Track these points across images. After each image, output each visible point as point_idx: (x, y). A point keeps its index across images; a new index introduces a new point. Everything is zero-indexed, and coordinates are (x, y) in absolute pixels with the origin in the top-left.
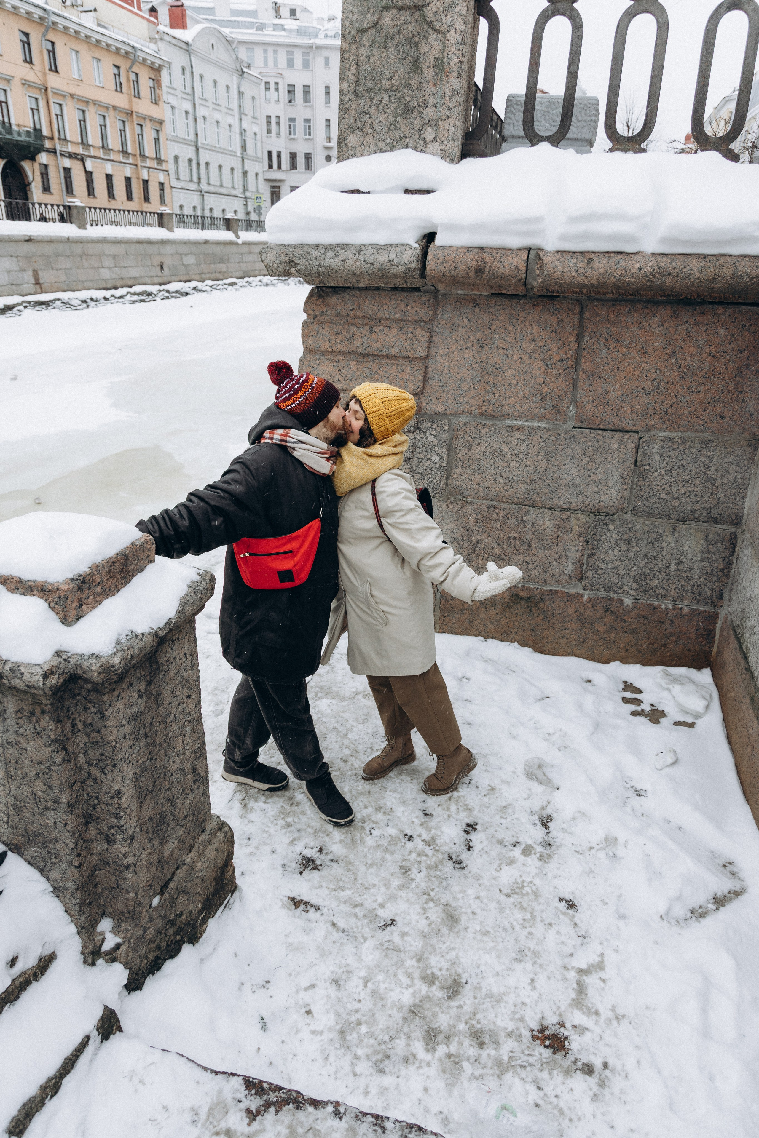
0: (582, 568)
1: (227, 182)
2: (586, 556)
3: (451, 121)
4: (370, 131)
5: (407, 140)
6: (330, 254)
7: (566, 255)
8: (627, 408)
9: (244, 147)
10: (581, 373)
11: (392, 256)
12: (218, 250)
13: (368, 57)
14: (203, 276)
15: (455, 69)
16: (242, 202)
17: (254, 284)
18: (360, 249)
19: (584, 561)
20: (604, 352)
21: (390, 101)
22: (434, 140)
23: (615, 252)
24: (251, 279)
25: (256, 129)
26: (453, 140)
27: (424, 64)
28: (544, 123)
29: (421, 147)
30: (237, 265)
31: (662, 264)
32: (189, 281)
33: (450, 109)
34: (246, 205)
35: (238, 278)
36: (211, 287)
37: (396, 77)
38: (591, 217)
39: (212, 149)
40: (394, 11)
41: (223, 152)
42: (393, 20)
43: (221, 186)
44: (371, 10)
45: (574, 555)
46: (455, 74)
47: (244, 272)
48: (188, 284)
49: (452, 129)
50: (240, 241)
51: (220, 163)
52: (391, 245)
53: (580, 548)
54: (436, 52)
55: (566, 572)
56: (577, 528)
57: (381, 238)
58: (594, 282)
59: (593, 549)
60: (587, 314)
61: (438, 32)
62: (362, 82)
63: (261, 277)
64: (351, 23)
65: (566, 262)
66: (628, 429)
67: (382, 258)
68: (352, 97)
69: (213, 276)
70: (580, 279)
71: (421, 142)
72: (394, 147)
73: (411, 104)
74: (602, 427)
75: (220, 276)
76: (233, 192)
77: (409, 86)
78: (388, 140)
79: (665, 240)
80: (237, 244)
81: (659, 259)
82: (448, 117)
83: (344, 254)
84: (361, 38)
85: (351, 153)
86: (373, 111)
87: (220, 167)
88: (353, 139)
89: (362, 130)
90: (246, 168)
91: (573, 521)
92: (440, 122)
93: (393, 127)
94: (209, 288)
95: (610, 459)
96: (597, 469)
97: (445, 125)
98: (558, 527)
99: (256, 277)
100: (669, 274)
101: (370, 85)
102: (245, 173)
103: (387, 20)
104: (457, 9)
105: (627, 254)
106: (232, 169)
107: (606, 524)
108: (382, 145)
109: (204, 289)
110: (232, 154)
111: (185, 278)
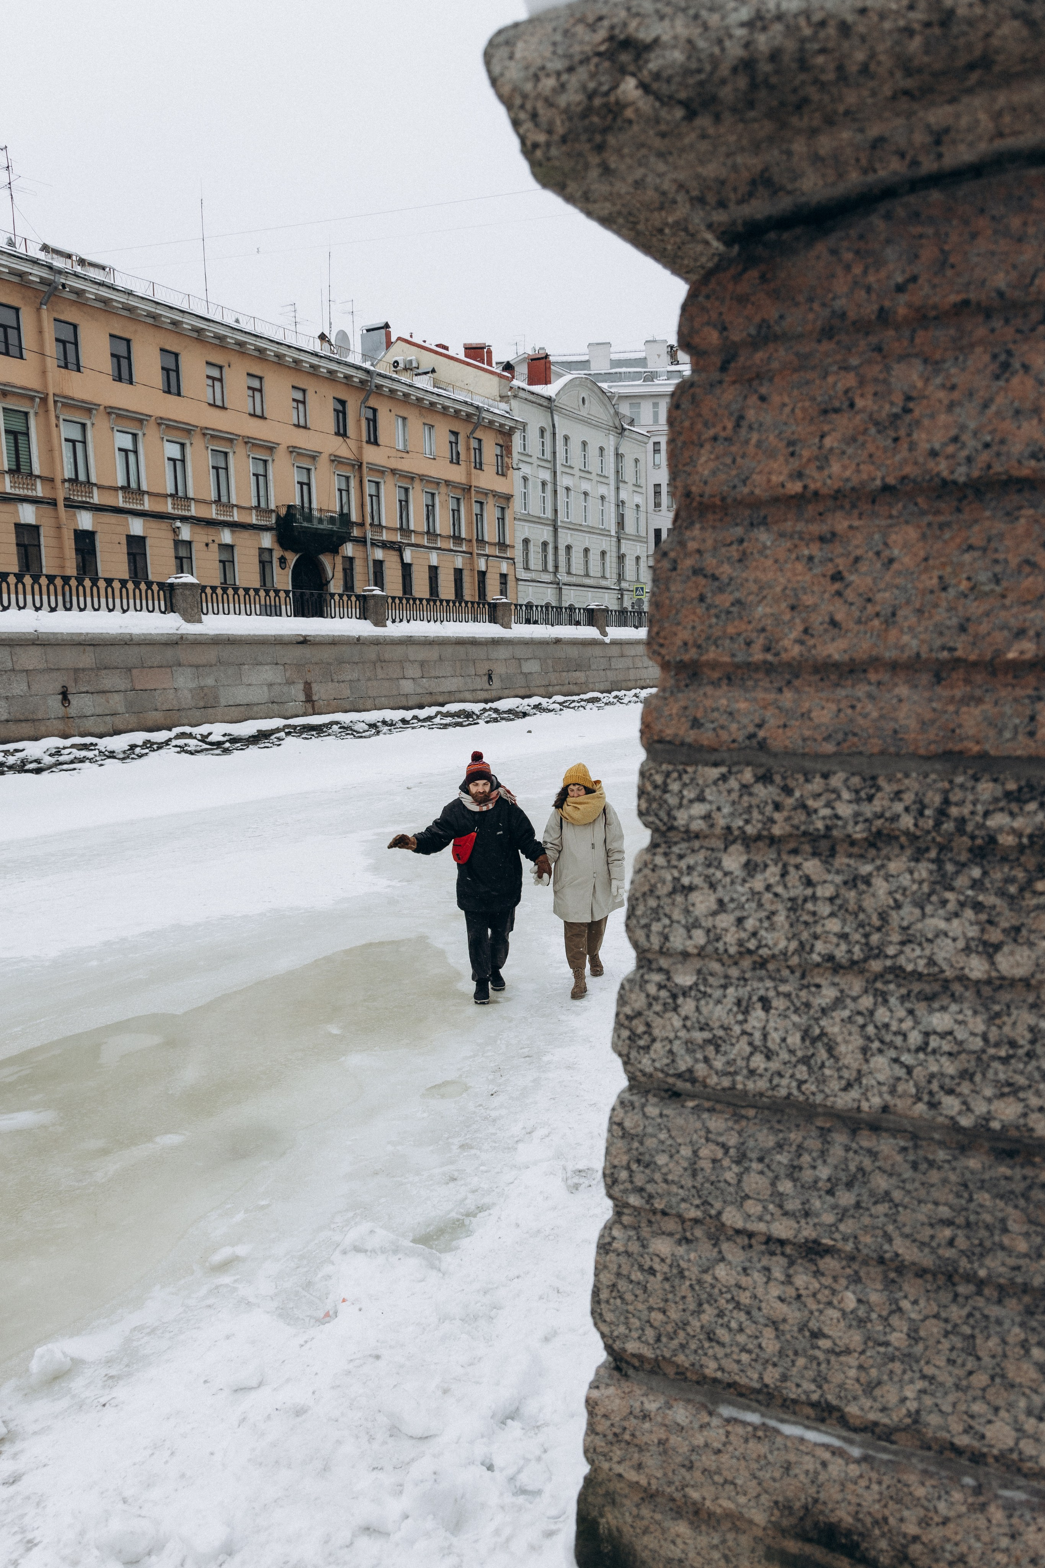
1: (595, 568)
9: (621, 524)
12: (573, 652)
16: (615, 595)
17: (626, 700)
24: (621, 693)
25: (638, 499)
30: (602, 673)
32: (529, 696)
34: (621, 599)
35: (602, 692)
36: (561, 704)
39: (575, 528)
41: (591, 531)
43: (587, 575)
47: (612, 683)
48: (527, 701)
50: (607, 640)
51: (587, 545)
69: (565, 689)
75: (575, 689)
76: (604, 583)
80: (604, 644)
87: (586, 550)
90: (623, 551)
94: (557, 707)
102: (621, 558)
106: (603, 553)
109: (551, 707)
110: (604, 533)
111: (522, 692)
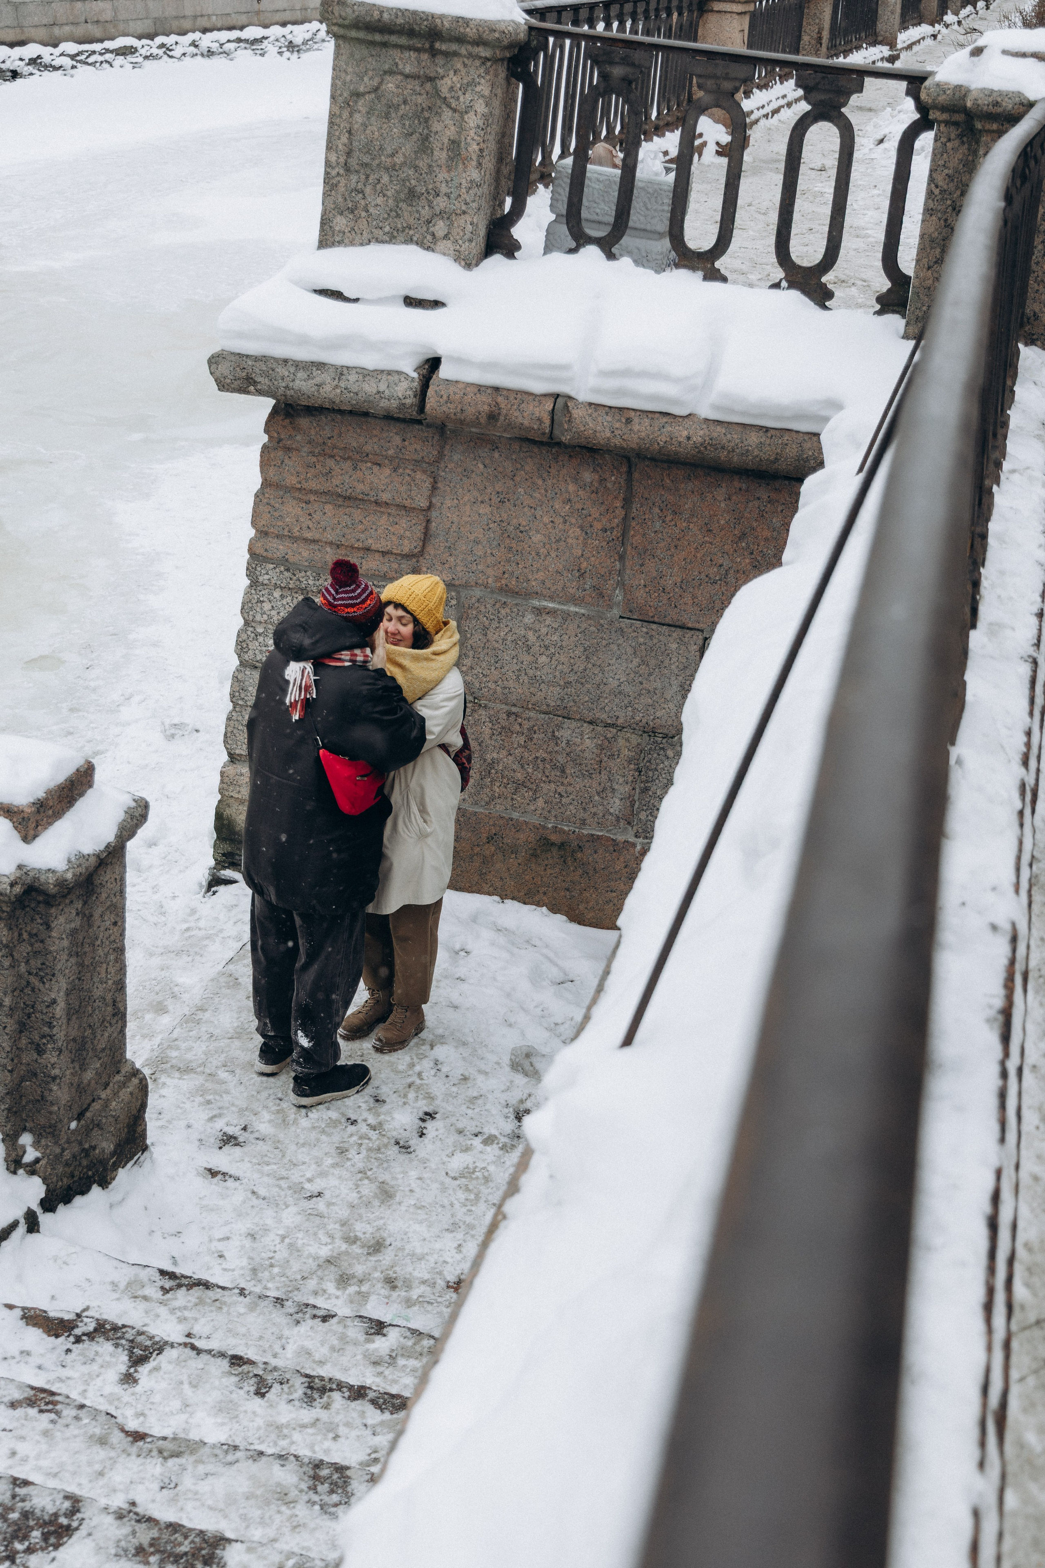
0: (632, 806)
2: (638, 791)
3: (468, 218)
4: (364, 214)
5: (411, 232)
7: (602, 411)
8: (688, 599)
10: (629, 548)
11: (383, 387)
13: (365, 126)
14: (56, 31)
15: (474, 157)
17: (177, 53)
18: (341, 371)
19: (636, 798)
20: (658, 525)
21: (391, 181)
22: (446, 237)
23: (661, 413)
24: (170, 40)
26: (470, 241)
27: (436, 145)
28: (602, 206)
29: (428, 244)
31: (715, 435)
32: (22, 43)
33: (466, 204)
35: (140, 38)
36: (73, 57)
37: (400, 155)
38: (627, 373)
40: (399, 77)
42: (398, 87)
44: (370, 73)
45: (623, 789)
46: (474, 163)
47: (156, 20)
48: (18, 51)
49: (469, 228)
52: (382, 371)
53: (630, 779)
54: (451, 132)
55: (612, 810)
56: (626, 752)
57: (370, 361)
58: (634, 446)
59: (647, 782)
60: (636, 475)
61: (455, 111)
62: (356, 154)
63: (197, 35)
64: (344, 83)
65: (600, 419)
66: (690, 625)
67: (370, 388)
68: (342, 172)
69: (79, 31)
70: (617, 441)
71: (429, 237)
72: (395, 237)
73: (418, 189)
74: (656, 619)
75: (97, 32)
77: (416, 168)
78: (387, 229)
79: (716, 407)
81: (712, 428)
82: (464, 213)
84: (356, 102)
85: (337, 239)
86: (368, 190)
88: (340, 223)
89: (352, 212)
91: (621, 742)
92: (454, 217)
93: (393, 214)
94: (67, 62)
95: (667, 662)
96: (650, 674)
97: (461, 221)
98: (601, 747)
99: (184, 33)
100: (723, 448)
101: (366, 159)
103: (390, 85)
104: (478, 89)
105: (675, 416)
107: (663, 748)
108: (378, 233)
109: (57, 63)
111: (11, 36)
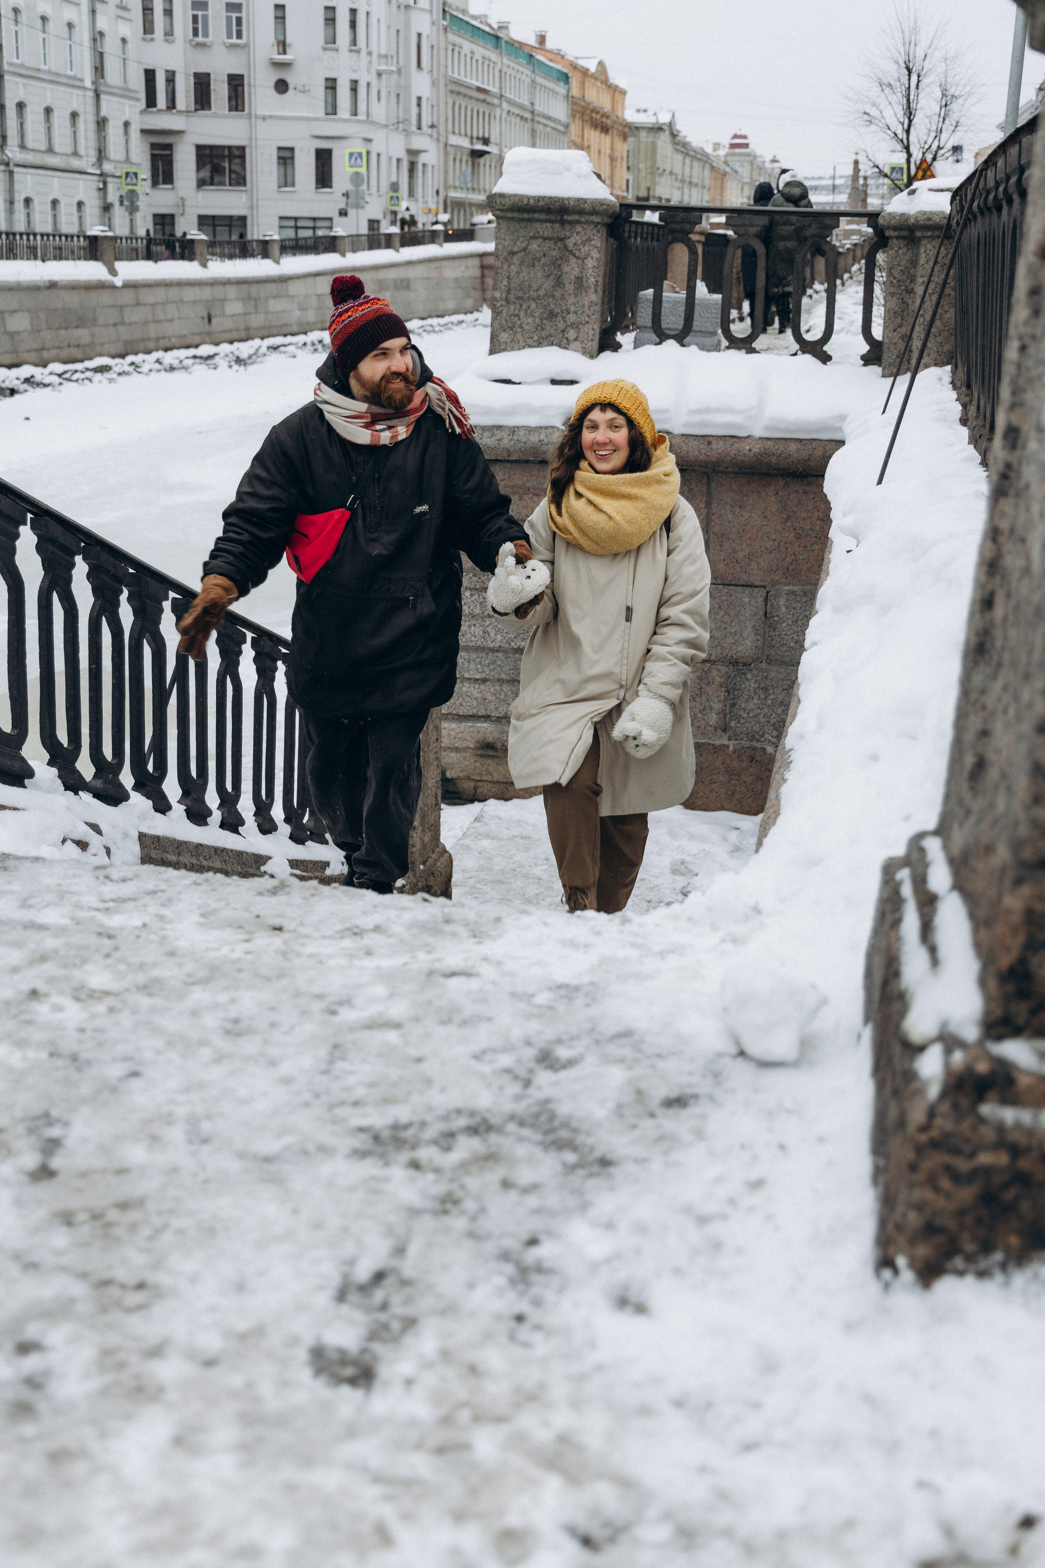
0: (725, 718)
1: (63, 143)
2: (728, 706)
3: (590, 326)
4: (519, 330)
5: (552, 339)
6: (486, 434)
7: (691, 439)
8: (754, 565)
9: (99, 70)
10: (712, 535)
11: (542, 437)
12: (73, 300)
13: (518, 273)
14: (45, 354)
15: (593, 287)
16: (94, 183)
17: (145, 368)
18: (514, 430)
19: (727, 711)
20: (730, 516)
21: (537, 307)
22: (576, 339)
23: (730, 436)
24: (139, 358)
25: (124, 30)
26: (592, 340)
27: (566, 282)
28: (671, 317)
29: (564, 344)
30: (112, 329)
31: (767, 447)
32: (17, 365)
33: (589, 317)
34: (103, 190)
35: (113, 357)
36: (60, 375)
37: (543, 289)
38: (708, 410)
39: (31, 75)
40: (540, 240)
41: (56, 78)
42: (539, 246)
43: (50, 150)
44: (521, 239)
45: (717, 706)
46: (593, 290)
47: (126, 343)
48: (15, 372)
49: (591, 332)
50: (118, 282)
51: (49, 102)
52: (541, 428)
53: (722, 698)
54: (576, 272)
55: (711, 723)
56: (718, 679)
57: (533, 421)
58: (714, 459)
59: (734, 699)
60: (713, 485)
61: (578, 258)
62: (513, 291)
63: (160, 354)
64: (504, 247)
65: (690, 444)
66: (756, 584)
67: (534, 439)
68: (504, 303)
69: (64, 354)
70: (702, 457)
71: (565, 341)
72: (541, 343)
73: (556, 311)
74: (733, 583)
75: (78, 354)
76: (76, 163)
77: (553, 296)
78: (536, 338)
79: (767, 428)
80: (113, 287)
81: (765, 442)
82: (587, 322)
83: (499, 434)
84: (512, 258)
85: (503, 347)
86: (522, 314)
87: (48, 111)
88: (504, 337)
89: (512, 329)
90: (104, 112)
91: (715, 672)
92: (581, 326)
93: (540, 328)
94: (55, 379)
95: (743, 611)
96: (732, 621)
97: (586, 328)
98: (700, 678)
99: (148, 352)
100: (773, 454)
101: (520, 294)
102: (101, 123)
103: (534, 246)
104: (593, 242)
105: (739, 438)
106: (74, 115)
107: (744, 673)
108: (530, 341)
109: (47, 380)
110: (75, 83)
111: (8, 359)
